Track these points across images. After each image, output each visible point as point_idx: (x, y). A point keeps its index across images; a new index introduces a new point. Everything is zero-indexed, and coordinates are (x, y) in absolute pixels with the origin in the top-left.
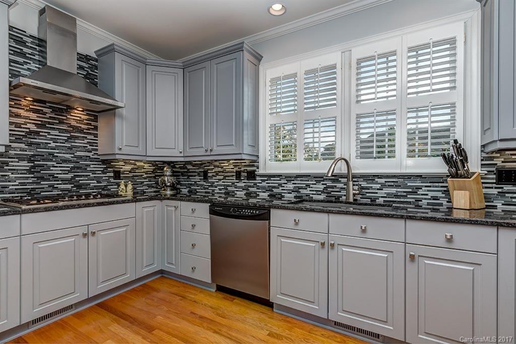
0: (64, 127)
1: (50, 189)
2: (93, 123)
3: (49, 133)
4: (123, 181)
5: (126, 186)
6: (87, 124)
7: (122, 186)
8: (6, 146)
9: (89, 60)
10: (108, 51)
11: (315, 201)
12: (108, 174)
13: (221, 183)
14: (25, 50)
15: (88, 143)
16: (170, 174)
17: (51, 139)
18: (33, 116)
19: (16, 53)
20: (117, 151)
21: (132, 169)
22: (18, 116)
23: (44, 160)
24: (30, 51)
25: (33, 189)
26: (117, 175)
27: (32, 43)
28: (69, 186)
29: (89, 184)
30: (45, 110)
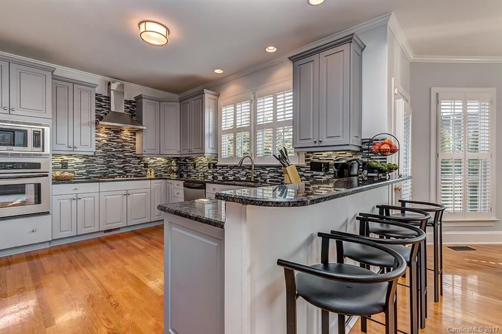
0: (120, 140)
1: (113, 172)
2: (133, 137)
3: (112, 144)
4: (149, 169)
5: (151, 172)
6: (131, 138)
7: (149, 172)
8: (94, 152)
9: (131, 103)
10: (139, 98)
11: (242, 181)
12: (141, 165)
13: (201, 170)
14: (102, 104)
15: (131, 148)
16: (175, 165)
17: (113, 147)
18: (105, 136)
19: (99, 106)
20: (144, 153)
21: (155, 162)
22: (99, 136)
23: (110, 158)
24: (104, 104)
25: (106, 173)
26: (146, 165)
27: (105, 100)
28: (122, 171)
29: (131, 170)
30: (111, 132)
